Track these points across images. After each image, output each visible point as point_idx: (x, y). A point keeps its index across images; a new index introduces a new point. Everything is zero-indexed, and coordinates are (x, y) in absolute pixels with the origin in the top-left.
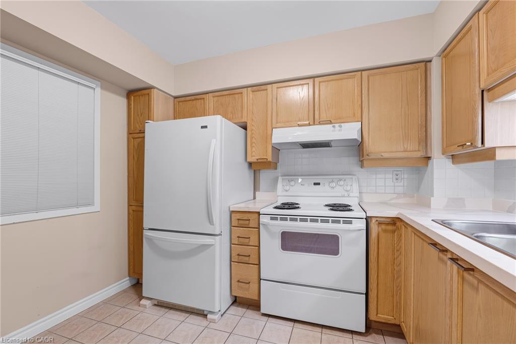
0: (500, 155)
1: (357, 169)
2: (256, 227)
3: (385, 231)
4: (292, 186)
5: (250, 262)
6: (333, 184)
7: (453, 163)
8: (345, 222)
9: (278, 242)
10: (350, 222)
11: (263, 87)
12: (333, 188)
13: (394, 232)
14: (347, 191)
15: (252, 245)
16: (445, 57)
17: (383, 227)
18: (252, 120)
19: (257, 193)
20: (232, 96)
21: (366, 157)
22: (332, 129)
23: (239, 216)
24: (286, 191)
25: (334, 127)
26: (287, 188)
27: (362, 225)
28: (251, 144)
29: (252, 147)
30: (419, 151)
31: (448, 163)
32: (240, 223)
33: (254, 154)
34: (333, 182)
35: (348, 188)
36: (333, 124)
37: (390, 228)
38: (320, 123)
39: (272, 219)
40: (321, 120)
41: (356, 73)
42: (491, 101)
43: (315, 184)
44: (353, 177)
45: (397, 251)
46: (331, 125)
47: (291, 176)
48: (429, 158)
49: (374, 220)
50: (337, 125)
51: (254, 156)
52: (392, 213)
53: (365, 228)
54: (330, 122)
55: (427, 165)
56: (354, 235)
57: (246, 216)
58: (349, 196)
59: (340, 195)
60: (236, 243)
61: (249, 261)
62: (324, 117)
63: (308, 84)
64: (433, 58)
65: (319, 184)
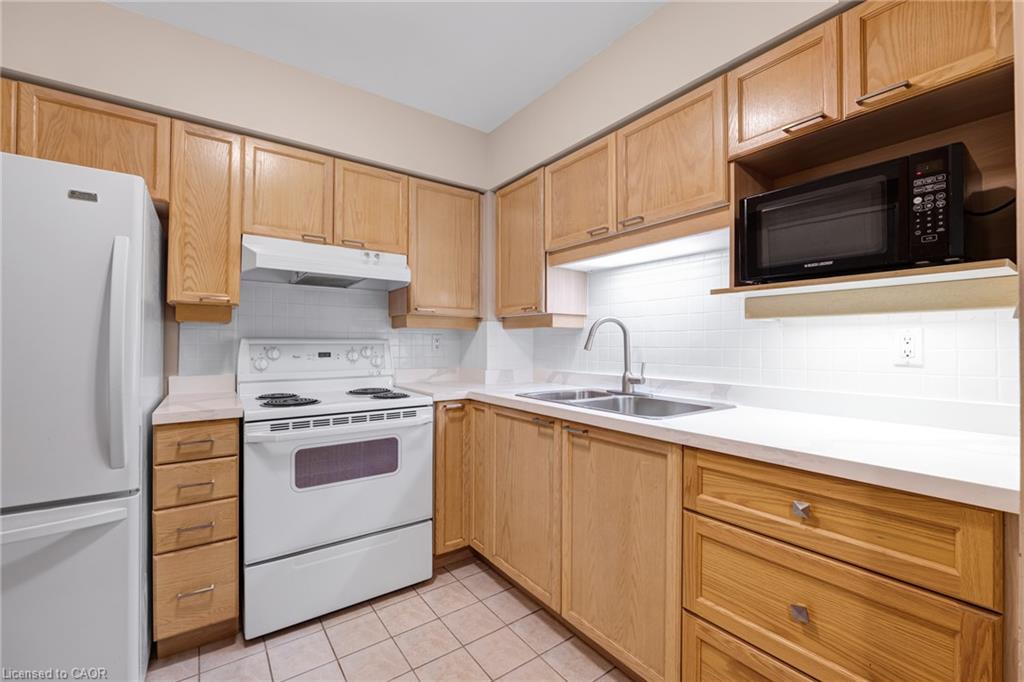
0: (557, 323)
1: (386, 330)
2: (231, 452)
3: (452, 420)
4: (273, 359)
5: (214, 539)
6: (355, 356)
7: (504, 327)
8: (406, 415)
9: (289, 474)
10: (413, 414)
11: (220, 134)
12: (353, 361)
13: (461, 419)
14: (376, 366)
15: (221, 496)
16: (503, 196)
17: (451, 414)
18: (186, 200)
19: (171, 378)
20: (119, 121)
21: (413, 312)
22: (365, 258)
23: (178, 436)
24: (261, 370)
25: (367, 254)
26: (264, 364)
27: (426, 415)
28: (183, 258)
29: (184, 267)
30: (472, 309)
31: (498, 325)
32: (181, 451)
33: (189, 283)
34: (353, 350)
35: (379, 361)
36: (365, 249)
37: (458, 414)
38: (344, 243)
39: (274, 428)
40: (346, 238)
41: (401, 175)
42: (552, 265)
43: (321, 355)
44: (386, 342)
45: (466, 444)
46: (364, 252)
47: (270, 340)
48: (479, 319)
49: (441, 406)
50: (372, 254)
51: (189, 289)
52: (462, 394)
53: (432, 420)
54: (362, 247)
55: (476, 328)
56: (417, 433)
57: (200, 434)
58: (379, 375)
59: (367, 374)
60: (173, 503)
61: (211, 536)
62: (350, 235)
63: (323, 164)
64: (486, 191)
65: (328, 355)
